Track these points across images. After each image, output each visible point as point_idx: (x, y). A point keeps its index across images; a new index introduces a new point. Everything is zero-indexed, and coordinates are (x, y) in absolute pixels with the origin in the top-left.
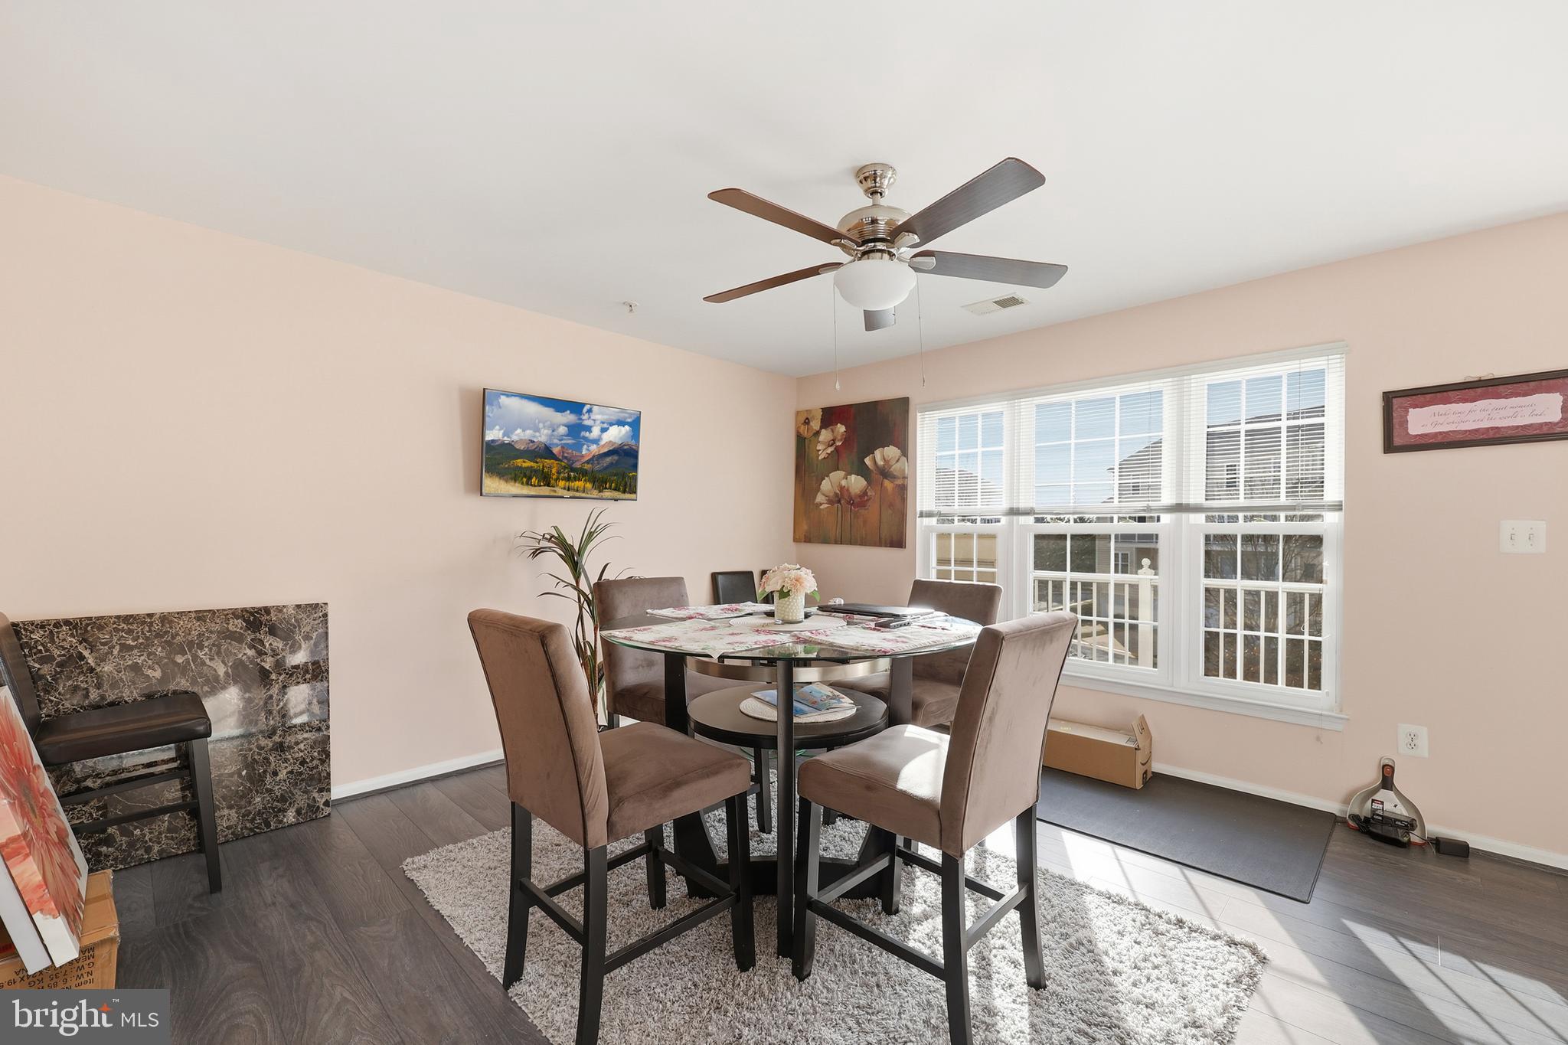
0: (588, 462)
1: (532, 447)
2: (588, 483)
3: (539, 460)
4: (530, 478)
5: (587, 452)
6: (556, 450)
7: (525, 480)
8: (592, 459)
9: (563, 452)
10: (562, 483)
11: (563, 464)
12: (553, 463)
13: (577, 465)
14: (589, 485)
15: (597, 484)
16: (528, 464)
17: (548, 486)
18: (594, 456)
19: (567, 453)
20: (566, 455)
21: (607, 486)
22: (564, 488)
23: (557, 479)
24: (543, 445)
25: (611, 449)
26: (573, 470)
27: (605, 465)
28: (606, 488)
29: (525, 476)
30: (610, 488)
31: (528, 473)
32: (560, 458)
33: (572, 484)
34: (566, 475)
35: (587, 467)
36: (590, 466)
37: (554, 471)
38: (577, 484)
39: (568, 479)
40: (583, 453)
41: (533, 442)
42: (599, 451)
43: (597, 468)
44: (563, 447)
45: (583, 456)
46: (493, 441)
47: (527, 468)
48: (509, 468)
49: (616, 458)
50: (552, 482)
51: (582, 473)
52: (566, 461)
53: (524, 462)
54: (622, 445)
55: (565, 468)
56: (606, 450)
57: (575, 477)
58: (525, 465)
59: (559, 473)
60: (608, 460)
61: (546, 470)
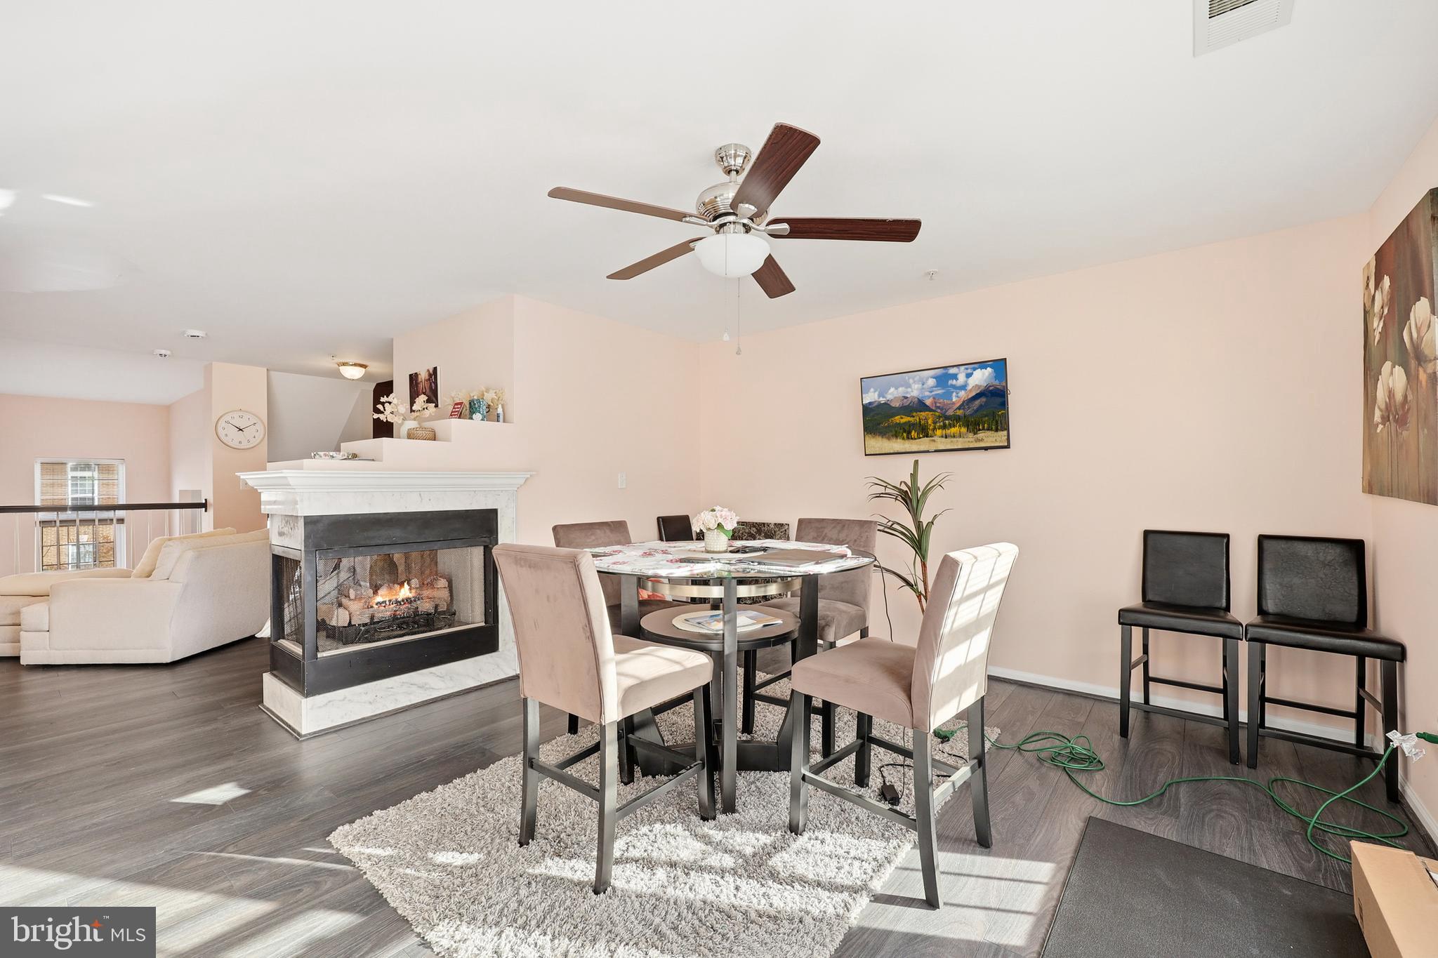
0: (959, 408)
1: (906, 403)
2: (963, 428)
3: (914, 414)
4: (909, 433)
5: (957, 399)
6: (928, 402)
7: (905, 435)
8: (962, 405)
9: (935, 403)
10: (939, 432)
11: (937, 414)
12: (928, 415)
13: (950, 413)
14: (964, 430)
15: (970, 427)
16: (906, 419)
17: (927, 437)
18: (964, 402)
19: (940, 403)
20: (938, 405)
21: (981, 427)
22: (942, 437)
23: (934, 429)
24: (916, 399)
25: (978, 391)
26: (947, 418)
27: (975, 408)
28: (980, 430)
29: (905, 431)
30: (983, 429)
31: (907, 428)
32: (934, 408)
33: (948, 432)
34: (942, 424)
35: (960, 412)
36: (961, 411)
37: (930, 421)
38: (953, 430)
39: (944, 427)
40: (954, 400)
41: (906, 398)
42: (968, 396)
43: (968, 412)
44: (934, 398)
45: (954, 403)
46: (870, 403)
47: (905, 423)
48: (889, 426)
49: (984, 399)
50: (930, 432)
51: (956, 419)
52: (939, 411)
53: (902, 418)
54: (988, 387)
55: (939, 417)
56: (974, 394)
57: (950, 424)
58: (903, 421)
59: (935, 423)
60: (977, 402)
61: (922, 422)
